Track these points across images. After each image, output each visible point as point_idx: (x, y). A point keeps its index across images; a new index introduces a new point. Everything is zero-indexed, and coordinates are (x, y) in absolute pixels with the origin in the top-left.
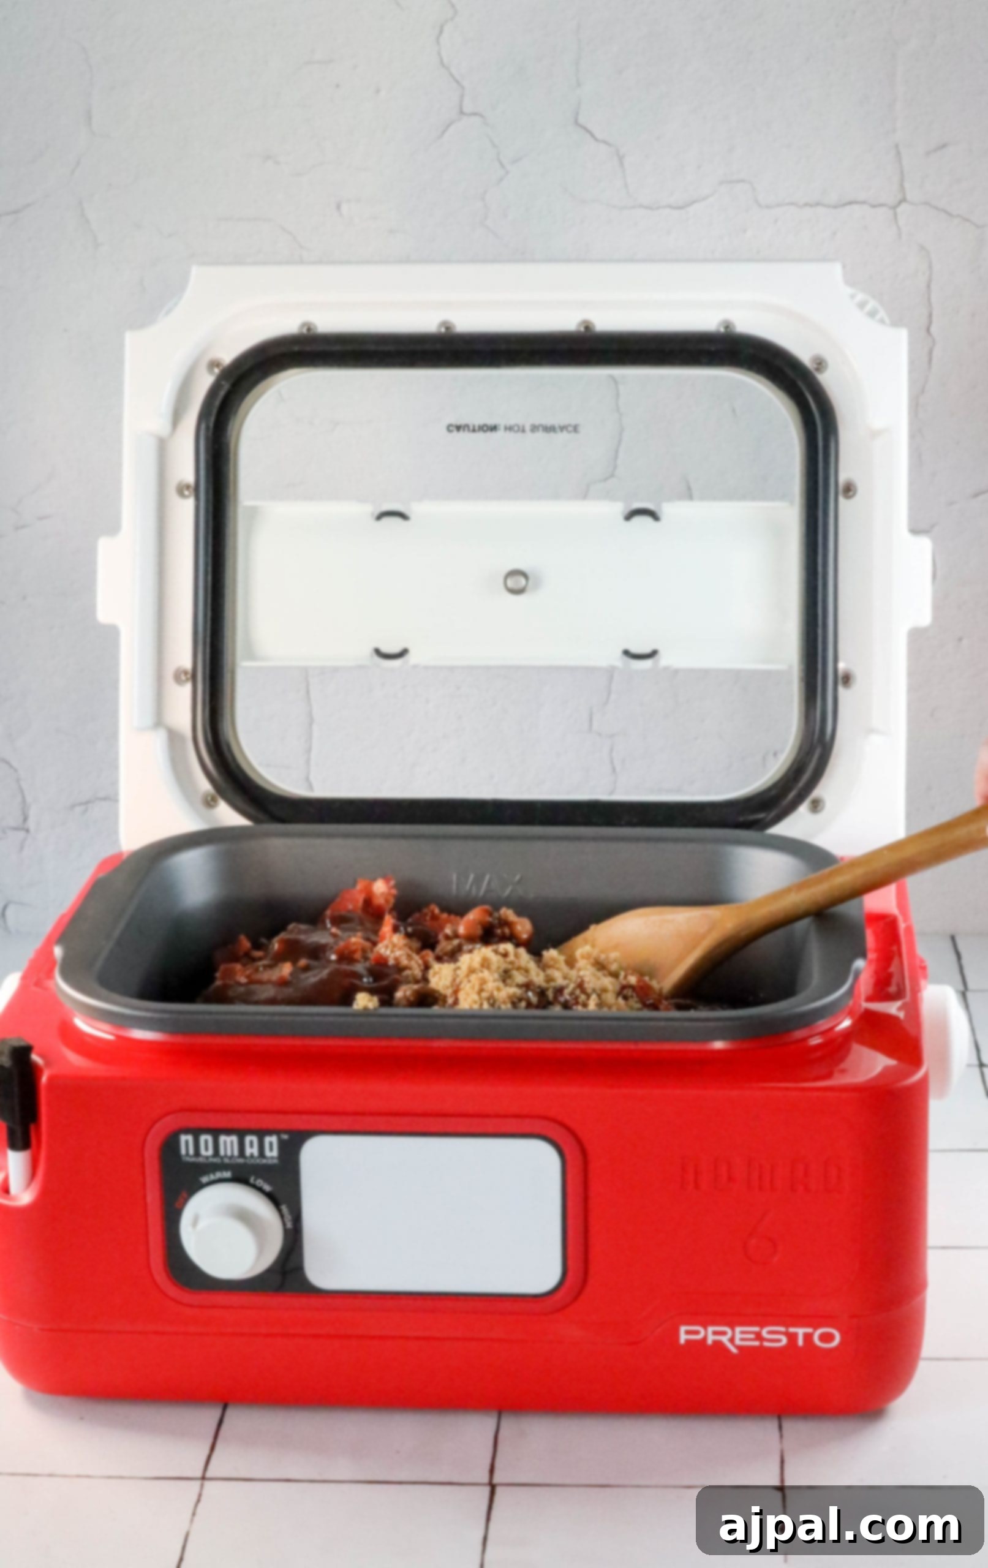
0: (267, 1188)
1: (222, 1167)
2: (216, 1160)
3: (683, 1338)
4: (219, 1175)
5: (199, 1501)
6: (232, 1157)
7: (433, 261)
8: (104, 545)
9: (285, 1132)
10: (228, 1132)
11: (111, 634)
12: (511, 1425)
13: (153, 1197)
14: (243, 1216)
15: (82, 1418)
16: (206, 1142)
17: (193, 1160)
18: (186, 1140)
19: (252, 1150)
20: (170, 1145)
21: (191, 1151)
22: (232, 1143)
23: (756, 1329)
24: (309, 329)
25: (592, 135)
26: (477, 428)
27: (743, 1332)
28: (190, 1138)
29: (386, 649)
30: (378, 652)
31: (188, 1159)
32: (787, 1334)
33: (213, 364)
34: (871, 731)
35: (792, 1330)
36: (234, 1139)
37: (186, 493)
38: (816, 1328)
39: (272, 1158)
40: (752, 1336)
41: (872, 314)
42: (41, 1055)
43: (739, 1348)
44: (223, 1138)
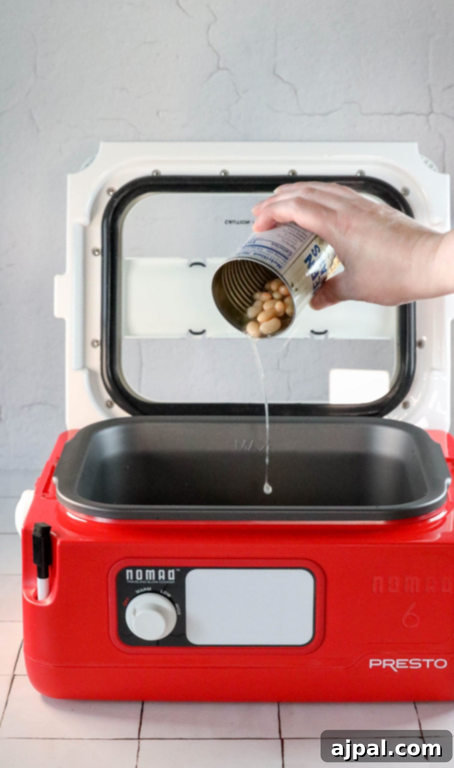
0: (169, 595)
1: (147, 585)
2: (144, 582)
3: (371, 665)
4: (145, 589)
5: (139, 750)
6: (152, 580)
7: (204, 140)
8: (58, 280)
9: (178, 567)
10: (150, 568)
11: (61, 322)
12: (285, 709)
13: (112, 600)
14: (159, 609)
15: (73, 710)
16: (139, 573)
17: (132, 582)
18: (129, 572)
19: (162, 577)
20: (121, 575)
21: (132, 578)
22: (152, 573)
23: (407, 660)
24: (157, 173)
25: (281, 79)
26: (239, 222)
27: (400, 662)
28: (131, 571)
29: (194, 330)
30: (191, 331)
31: (130, 582)
32: (421, 662)
33: (109, 190)
34: (432, 369)
35: (424, 660)
36: (153, 571)
37: (97, 253)
38: (435, 659)
39: (172, 580)
40: (405, 664)
41: (431, 167)
42: (55, 532)
43: (398, 669)
44: (147, 571)
